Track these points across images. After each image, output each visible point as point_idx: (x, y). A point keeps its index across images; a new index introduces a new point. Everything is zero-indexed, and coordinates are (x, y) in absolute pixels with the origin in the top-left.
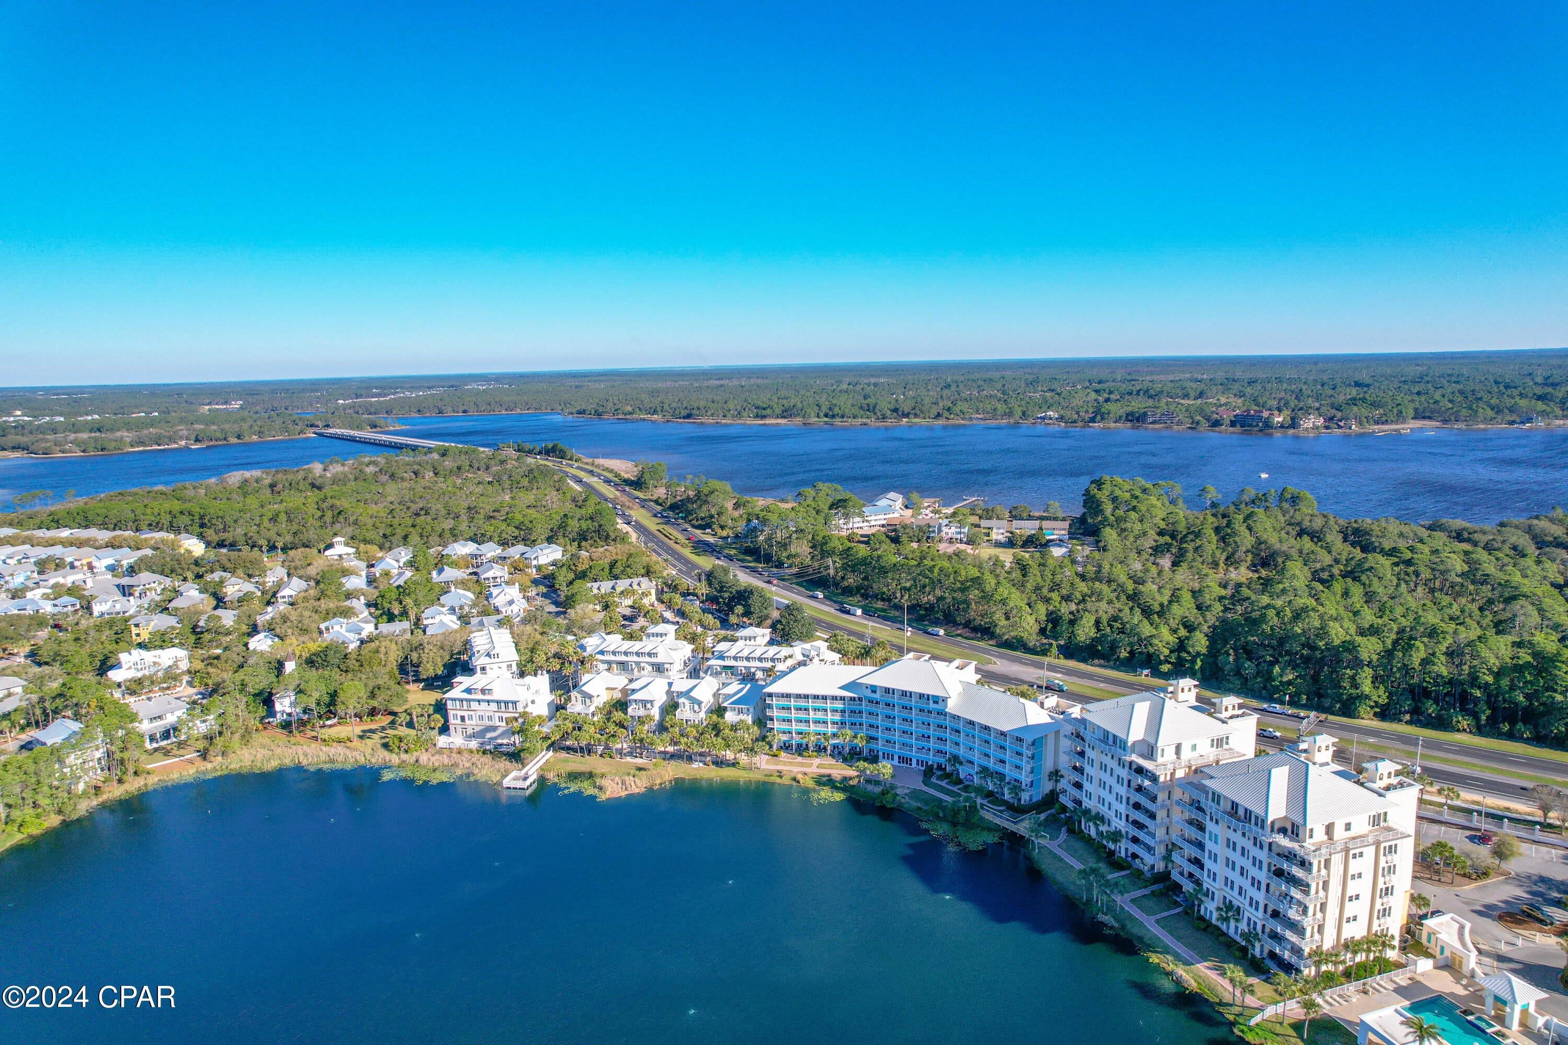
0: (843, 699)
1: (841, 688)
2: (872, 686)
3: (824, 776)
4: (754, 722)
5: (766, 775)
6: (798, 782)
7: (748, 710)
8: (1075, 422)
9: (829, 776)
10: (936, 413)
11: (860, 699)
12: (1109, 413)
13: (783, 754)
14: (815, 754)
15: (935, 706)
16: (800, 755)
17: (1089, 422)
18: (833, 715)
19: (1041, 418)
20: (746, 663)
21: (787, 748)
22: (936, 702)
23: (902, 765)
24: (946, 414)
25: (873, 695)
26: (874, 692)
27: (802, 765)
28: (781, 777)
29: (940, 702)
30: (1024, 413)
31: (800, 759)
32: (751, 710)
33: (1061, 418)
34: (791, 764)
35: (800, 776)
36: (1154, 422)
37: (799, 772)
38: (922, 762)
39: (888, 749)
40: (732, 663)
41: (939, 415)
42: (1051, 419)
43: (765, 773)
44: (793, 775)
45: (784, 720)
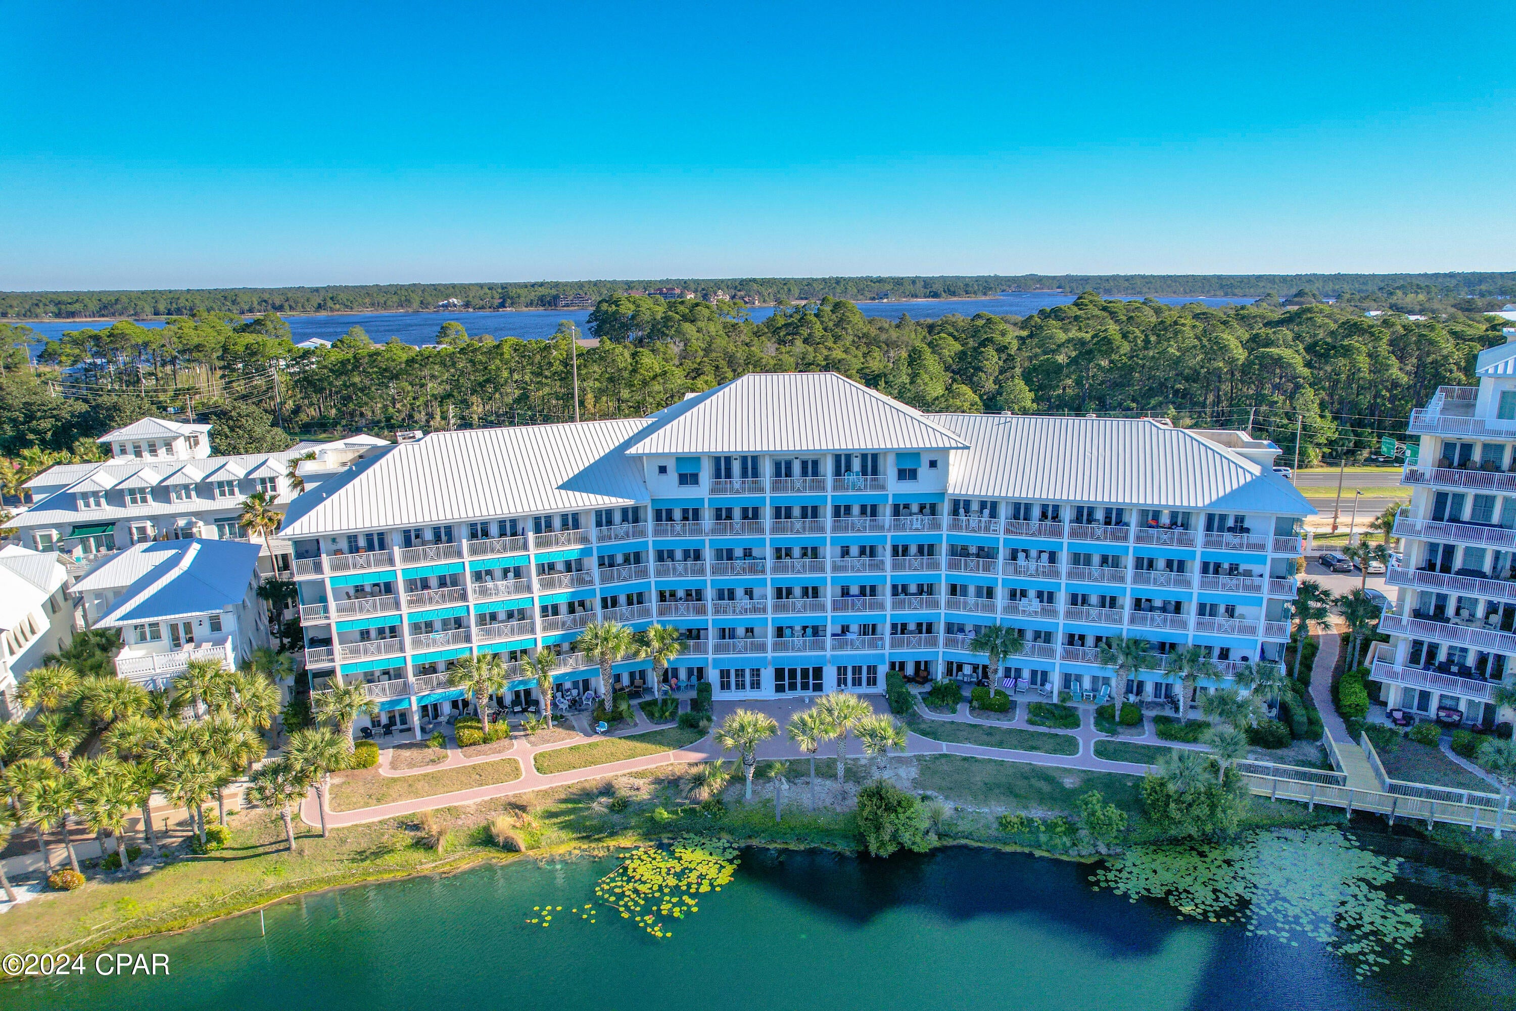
0: (571, 521)
1: (570, 485)
2: (682, 459)
3: (587, 795)
4: (245, 666)
5: (361, 856)
6: (510, 847)
7: (216, 625)
8: (483, 308)
9: (608, 790)
10: (316, 305)
11: (632, 515)
12: (519, 297)
13: (384, 757)
14: (502, 726)
15: (907, 488)
16: (456, 742)
17: (498, 307)
18: (545, 585)
19: (443, 306)
20: (155, 508)
21: (388, 730)
22: (907, 474)
23: (788, 695)
24: (330, 303)
25: (689, 493)
26: (688, 478)
27: (479, 776)
28: (426, 845)
29: (924, 471)
30: (422, 302)
31: (455, 758)
32: (229, 622)
33: (467, 305)
34: (435, 781)
35: (504, 824)
36: (567, 305)
37: (492, 805)
38: (857, 670)
39: (734, 658)
40: (108, 512)
41: (320, 307)
42: (455, 306)
43: (353, 845)
44: (473, 823)
45: (365, 635)
